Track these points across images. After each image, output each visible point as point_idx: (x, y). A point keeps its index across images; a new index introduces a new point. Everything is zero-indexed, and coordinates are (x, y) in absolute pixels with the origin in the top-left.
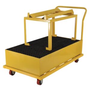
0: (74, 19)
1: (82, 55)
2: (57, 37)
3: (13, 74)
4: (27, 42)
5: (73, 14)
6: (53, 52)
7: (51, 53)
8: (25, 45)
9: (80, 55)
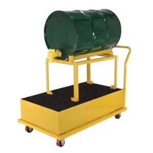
0: (113, 60)
1: (126, 109)
2: (93, 84)
3: (30, 130)
4: (50, 90)
5: (112, 55)
6: (79, 104)
7: (76, 105)
8: (47, 94)
9: (122, 108)
